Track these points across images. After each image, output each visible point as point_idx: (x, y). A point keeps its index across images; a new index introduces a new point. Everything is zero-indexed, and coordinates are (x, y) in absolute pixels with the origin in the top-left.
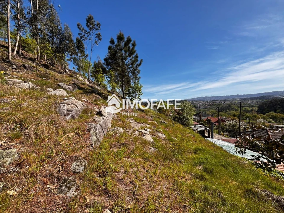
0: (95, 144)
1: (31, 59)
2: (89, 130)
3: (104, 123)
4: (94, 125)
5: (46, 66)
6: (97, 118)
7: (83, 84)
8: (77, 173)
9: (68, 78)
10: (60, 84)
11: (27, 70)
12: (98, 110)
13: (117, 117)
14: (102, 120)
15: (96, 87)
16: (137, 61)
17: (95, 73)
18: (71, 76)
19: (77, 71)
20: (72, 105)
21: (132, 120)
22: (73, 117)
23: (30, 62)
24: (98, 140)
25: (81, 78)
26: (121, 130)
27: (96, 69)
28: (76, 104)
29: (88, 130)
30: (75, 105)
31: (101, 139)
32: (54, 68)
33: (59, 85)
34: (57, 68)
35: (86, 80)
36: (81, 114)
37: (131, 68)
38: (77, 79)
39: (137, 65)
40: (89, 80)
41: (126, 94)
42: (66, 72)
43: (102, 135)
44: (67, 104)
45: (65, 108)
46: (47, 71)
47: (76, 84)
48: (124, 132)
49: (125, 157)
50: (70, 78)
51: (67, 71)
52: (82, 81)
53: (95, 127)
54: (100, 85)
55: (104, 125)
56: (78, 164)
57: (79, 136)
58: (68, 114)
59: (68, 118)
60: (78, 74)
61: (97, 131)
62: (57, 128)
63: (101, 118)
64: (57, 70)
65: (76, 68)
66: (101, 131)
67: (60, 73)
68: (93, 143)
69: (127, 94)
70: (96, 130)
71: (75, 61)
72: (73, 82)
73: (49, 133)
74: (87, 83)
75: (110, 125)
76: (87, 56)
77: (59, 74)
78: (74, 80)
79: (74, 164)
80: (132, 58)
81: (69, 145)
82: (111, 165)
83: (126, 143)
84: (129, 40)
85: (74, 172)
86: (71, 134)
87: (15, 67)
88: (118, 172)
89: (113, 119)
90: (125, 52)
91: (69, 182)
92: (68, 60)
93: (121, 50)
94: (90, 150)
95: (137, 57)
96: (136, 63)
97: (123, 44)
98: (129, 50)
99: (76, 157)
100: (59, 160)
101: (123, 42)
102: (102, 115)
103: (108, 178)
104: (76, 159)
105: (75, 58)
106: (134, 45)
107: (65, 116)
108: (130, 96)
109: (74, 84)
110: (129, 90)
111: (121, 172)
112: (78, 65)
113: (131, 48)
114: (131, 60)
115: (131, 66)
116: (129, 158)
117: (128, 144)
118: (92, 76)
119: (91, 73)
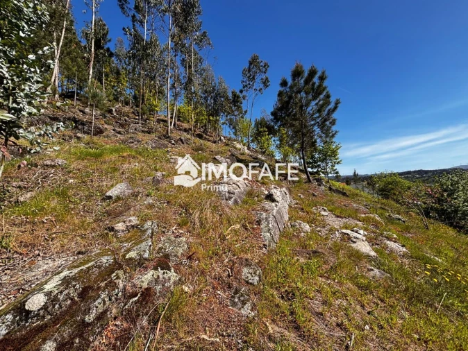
0: (269, 245)
1: (186, 130)
2: (259, 223)
3: (278, 212)
4: (264, 215)
5: (200, 136)
6: (267, 204)
7: (241, 154)
8: (251, 284)
9: (224, 148)
10: (217, 157)
11: (183, 143)
12: (266, 193)
13: (297, 204)
14: (275, 208)
15: (260, 156)
16: (329, 103)
17: (258, 136)
18: (227, 145)
19: (233, 136)
20: (234, 185)
21: (325, 210)
22: (236, 202)
23: (185, 134)
24: (273, 239)
25: (239, 146)
26: (307, 227)
27: (258, 130)
28: (238, 184)
29: (257, 222)
30: (237, 185)
31: (276, 238)
32: (207, 137)
33: (215, 158)
34: (211, 136)
35: (246, 148)
36: (244, 197)
37: (318, 117)
38: (235, 148)
39: (329, 110)
40: (249, 148)
41: (308, 163)
42: (220, 140)
43: (278, 233)
44: (227, 183)
45: (226, 189)
46: (202, 141)
47: (234, 156)
48: (313, 231)
49: (321, 276)
50: (227, 147)
51: (222, 138)
52: (240, 150)
53: (266, 218)
54: (264, 152)
55: (278, 216)
56: (251, 271)
57: (246, 229)
58: (230, 198)
59: (230, 203)
60: (235, 140)
61: (270, 225)
62: (221, 216)
63: (273, 204)
64: (210, 138)
65: (232, 133)
66: (276, 225)
67: (215, 142)
68: (267, 243)
69: (310, 163)
70: (268, 223)
71: (231, 122)
72: (230, 154)
73: (212, 222)
74: (247, 151)
75: (286, 217)
76: (246, 112)
77: (214, 145)
78: (231, 149)
79: (245, 270)
80: (319, 101)
81: (236, 241)
82: (299, 285)
83: (320, 250)
84: (313, 73)
85: (247, 282)
86: (238, 226)
87: (173, 142)
88: (311, 299)
89: (290, 207)
90: (307, 93)
91: (242, 295)
92: (223, 124)
93: (299, 92)
94: (264, 254)
95: (328, 96)
96: (326, 107)
97: (302, 81)
98: (313, 89)
99: (247, 260)
100: (227, 260)
101: (302, 78)
102: (274, 201)
103: (296, 304)
104: (247, 263)
105: (231, 119)
106: (322, 78)
107: (227, 200)
108: (316, 167)
109: (232, 155)
110: (313, 157)
111: (316, 300)
112: (234, 128)
113: (317, 84)
114: (317, 104)
115: (317, 115)
116: (328, 278)
117: (324, 254)
118: (253, 141)
119: (251, 136)
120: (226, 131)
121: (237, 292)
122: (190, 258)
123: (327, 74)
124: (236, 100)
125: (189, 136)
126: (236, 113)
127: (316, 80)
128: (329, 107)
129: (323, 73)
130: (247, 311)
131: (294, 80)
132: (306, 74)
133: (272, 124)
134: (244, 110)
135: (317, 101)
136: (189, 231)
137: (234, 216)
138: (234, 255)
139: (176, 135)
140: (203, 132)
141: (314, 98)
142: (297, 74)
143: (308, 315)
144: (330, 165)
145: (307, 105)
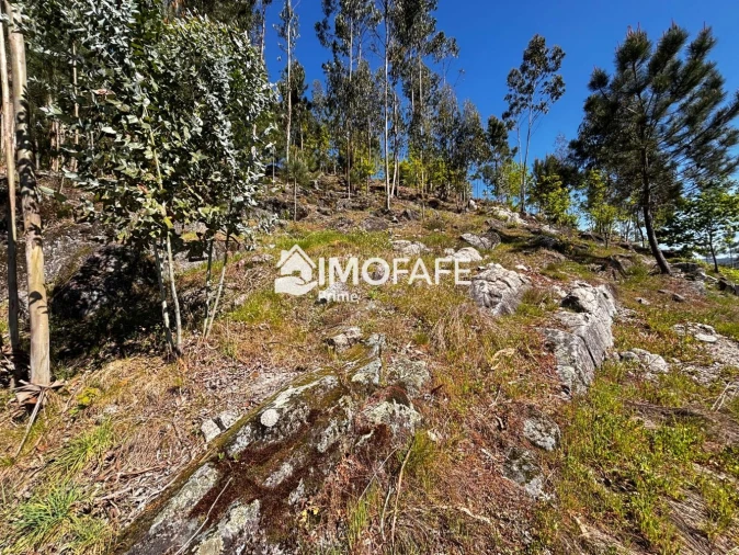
0: (574, 388)
1: (412, 198)
2: (551, 347)
3: (591, 330)
4: (561, 335)
5: (434, 204)
6: (567, 316)
7: (509, 228)
8: (541, 447)
9: (476, 220)
10: (465, 236)
11: (409, 219)
12: (564, 295)
13: (632, 317)
14: (584, 323)
15: (546, 228)
16: (718, 98)
17: (541, 190)
18: (481, 213)
19: (492, 198)
20: (498, 282)
21: (707, 331)
22: (504, 311)
23: (411, 203)
24: (580, 378)
25: (503, 213)
26: (660, 363)
27: (540, 180)
28: (507, 279)
29: (547, 345)
30: (504, 281)
31: (588, 376)
32: (447, 204)
33: (461, 239)
34: (452, 202)
35: (517, 215)
36: (520, 302)
37: (688, 134)
38: (496, 217)
39: (719, 114)
40: (523, 215)
41: (658, 234)
42: (469, 206)
43: (591, 368)
44: (486, 279)
45: (486, 289)
46: (438, 212)
47: (495, 231)
48: (674, 371)
49: (700, 463)
50: (481, 218)
51: (472, 202)
52: (506, 219)
53: (565, 341)
54: (555, 220)
55: (590, 338)
56: (539, 426)
57: (527, 357)
58: (493, 304)
59: (495, 311)
60: (495, 204)
61: (575, 354)
62: (479, 332)
63: (580, 316)
64: (452, 206)
65: (489, 192)
66: (586, 353)
67: (459, 211)
68: (568, 383)
69: (665, 233)
70: (571, 349)
71: (487, 173)
72: (487, 228)
73: (465, 341)
74: (519, 221)
75: (609, 341)
76: (515, 151)
77: (458, 215)
78: (488, 220)
79: (529, 424)
80: (691, 99)
81: (509, 375)
82: (646, 468)
83: (696, 411)
84: (672, 43)
85: (534, 444)
86: (511, 351)
87: (395, 219)
88: (674, 500)
89: (616, 321)
90: (657, 90)
91: (525, 463)
92: (475, 178)
93: (638, 90)
94: (565, 402)
95: (716, 83)
96: (712, 108)
97: (645, 66)
98: (673, 78)
99: (531, 407)
100: (495, 403)
101: (642, 61)
102: (580, 309)
103: (639, 500)
104: (532, 413)
105: (487, 168)
106: (700, 49)
107: (488, 307)
108: (679, 241)
109: (493, 230)
110: (670, 220)
111: (689, 504)
112: (494, 182)
113: (685, 63)
114: (683, 108)
115: (686, 129)
116: (719, 470)
117: (706, 420)
118: (530, 201)
119: (528, 193)
120: (478, 190)
121: (515, 455)
122: (434, 392)
123: (714, 35)
124: (497, 133)
125: (417, 207)
126: (497, 156)
127: (682, 56)
128: (719, 107)
129: (704, 35)
130: (535, 488)
131: (622, 67)
132: (654, 50)
133: (572, 165)
134: (511, 147)
135: (683, 101)
136: (429, 353)
137: (503, 334)
138: (507, 397)
139: (398, 207)
140: (439, 197)
141: (676, 95)
142: (630, 53)
143: (671, 528)
144: (720, 234)
145: (657, 115)
